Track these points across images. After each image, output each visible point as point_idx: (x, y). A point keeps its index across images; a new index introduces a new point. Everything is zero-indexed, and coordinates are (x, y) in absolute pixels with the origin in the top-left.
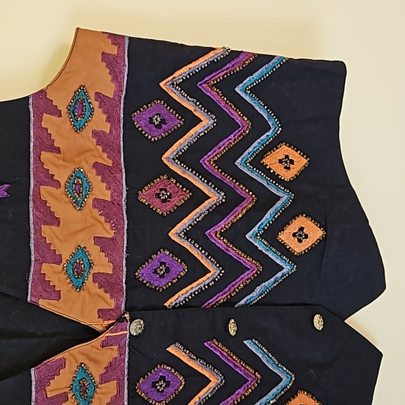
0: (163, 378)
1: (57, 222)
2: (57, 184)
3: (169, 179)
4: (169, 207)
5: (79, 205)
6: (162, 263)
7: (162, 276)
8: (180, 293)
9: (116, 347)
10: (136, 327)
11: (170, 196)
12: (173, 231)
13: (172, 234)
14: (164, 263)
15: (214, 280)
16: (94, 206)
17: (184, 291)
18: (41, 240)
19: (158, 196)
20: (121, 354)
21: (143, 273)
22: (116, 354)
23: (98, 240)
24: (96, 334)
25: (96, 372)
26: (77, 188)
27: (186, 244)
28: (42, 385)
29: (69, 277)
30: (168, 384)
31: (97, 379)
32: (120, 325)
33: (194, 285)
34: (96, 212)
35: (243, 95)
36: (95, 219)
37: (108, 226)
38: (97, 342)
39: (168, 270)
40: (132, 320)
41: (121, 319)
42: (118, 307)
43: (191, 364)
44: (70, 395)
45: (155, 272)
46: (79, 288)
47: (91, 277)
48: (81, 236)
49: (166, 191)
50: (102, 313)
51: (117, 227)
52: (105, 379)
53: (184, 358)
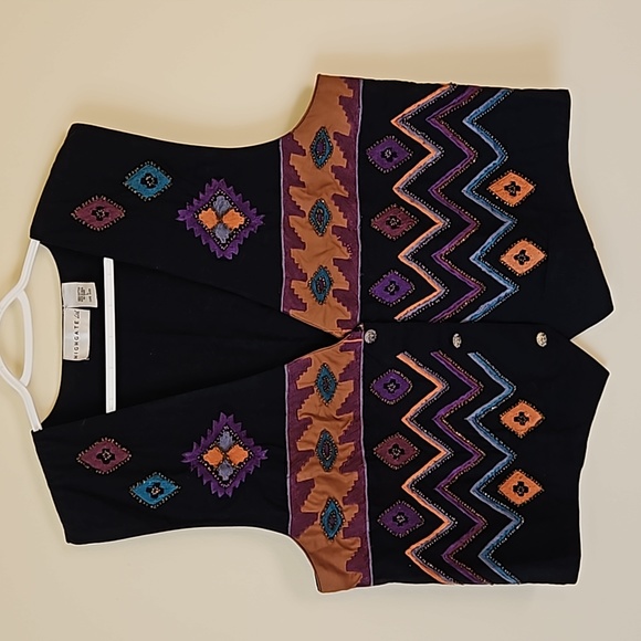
0: (393, 381)
1: (303, 246)
2: (303, 214)
3: (398, 207)
4: (398, 232)
5: (320, 231)
6: (392, 282)
7: (392, 294)
8: (409, 309)
9: (353, 352)
10: (369, 336)
11: (399, 223)
12: (402, 254)
13: (401, 257)
14: (394, 282)
15: (439, 298)
16: (333, 233)
17: (412, 307)
18: (290, 261)
19: (388, 223)
20: (357, 358)
21: (376, 290)
22: (353, 359)
23: (337, 261)
24: (336, 340)
25: (337, 371)
26: (319, 218)
27: (414, 266)
28: (294, 378)
29: (313, 292)
30: (398, 386)
31: (338, 378)
32: (356, 334)
33: (421, 302)
34: (335, 238)
35: (470, 126)
36: (334, 243)
37: (345, 249)
38: (337, 347)
39: (397, 288)
40: (366, 331)
41: (356, 329)
42: (354, 318)
43: (418, 370)
44: (315, 389)
45: (386, 290)
46: (322, 302)
47: (331, 292)
48: (323, 258)
49: (396, 218)
50: (341, 323)
51: (353, 250)
52: (343, 378)
53: (413, 365)
